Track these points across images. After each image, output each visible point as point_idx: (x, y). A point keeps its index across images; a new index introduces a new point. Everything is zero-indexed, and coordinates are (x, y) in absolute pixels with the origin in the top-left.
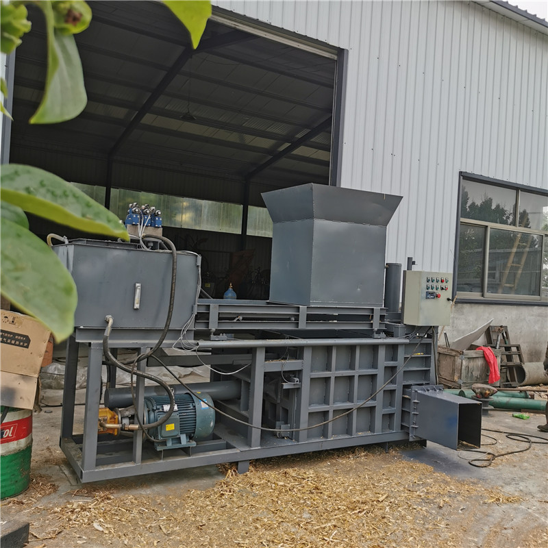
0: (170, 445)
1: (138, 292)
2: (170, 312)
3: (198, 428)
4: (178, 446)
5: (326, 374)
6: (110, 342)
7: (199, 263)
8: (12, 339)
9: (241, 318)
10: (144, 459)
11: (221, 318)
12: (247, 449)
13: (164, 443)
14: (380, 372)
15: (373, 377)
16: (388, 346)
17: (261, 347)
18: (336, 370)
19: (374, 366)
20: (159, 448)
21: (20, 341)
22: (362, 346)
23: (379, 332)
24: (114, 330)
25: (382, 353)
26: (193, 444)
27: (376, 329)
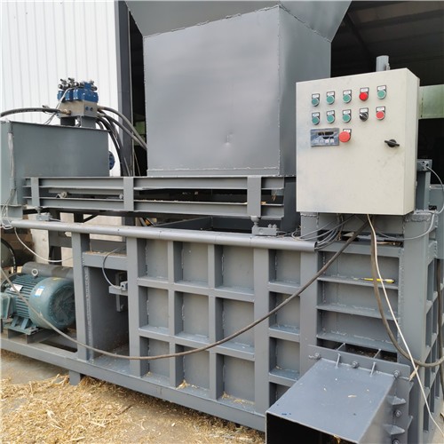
4: (17, 328)
5: (161, 285)
27: (254, 217)
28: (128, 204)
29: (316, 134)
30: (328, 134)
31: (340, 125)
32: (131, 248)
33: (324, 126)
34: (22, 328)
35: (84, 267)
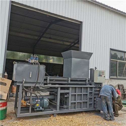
0: (38, 109)
1: (31, 74)
2: (38, 78)
3: (45, 106)
4: (39, 109)
5: (75, 94)
6: (24, 85)
7: (45, 68)
8: (2, 84)
9: (55, 80)
10: (31, 112)
11: (50, 80)
12: (56, 111)
13: (36, 109)
14: (88, 93)
15: (87, 95)
16: (90, 87)
17: (59, 87)
18: (78, 93)
19: (87, 92)
20: (35, 110)
21: (4, 84)
22: (84, 87)
23: (88, 84)
24: (25, 82)
25: (89, 89)
26: (43, 109)
28: (69, 82)
29: (99, 75)
31: (101, 74)
32: (71, 89)
34: (41, 109)
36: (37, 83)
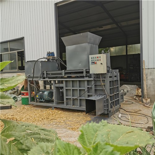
3: (44, 98)
9: (51, 74)
14: (86, 89)
16: (88, 81)
25: (86, 83)
27: (85, 76)
28: (63, 75)
29: (92, 63)
30: (93, 63)
31: (95, 61)
32: (64, 83)
33: (93, 61)
34: (42, 100)
35: (55, 87)
36: (33, 77)
